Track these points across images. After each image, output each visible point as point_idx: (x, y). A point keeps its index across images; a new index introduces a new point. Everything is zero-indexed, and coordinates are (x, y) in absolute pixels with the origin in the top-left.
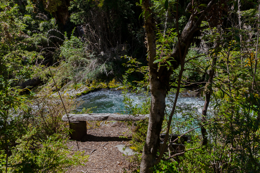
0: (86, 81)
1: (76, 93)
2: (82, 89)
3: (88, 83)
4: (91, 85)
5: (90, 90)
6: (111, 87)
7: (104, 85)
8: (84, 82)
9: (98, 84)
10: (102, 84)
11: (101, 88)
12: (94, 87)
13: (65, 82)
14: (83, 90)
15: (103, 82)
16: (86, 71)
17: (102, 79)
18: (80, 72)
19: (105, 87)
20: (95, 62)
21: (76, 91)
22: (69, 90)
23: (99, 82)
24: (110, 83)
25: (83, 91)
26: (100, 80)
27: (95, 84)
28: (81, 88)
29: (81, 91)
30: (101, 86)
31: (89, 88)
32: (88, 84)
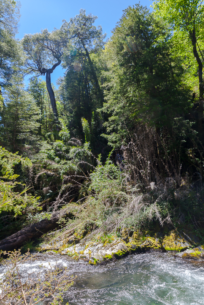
0: (123, 231)
1: (104, 252)
2: (114, 247)
3: (126, 235)
4: (130, 239)
5: (128, 249)
6: (167, 248)
7: (154, 241)
8: (119, 232)
9: (143, 239)
10: (150, 239)
11: (149, 247)
12: (135, 243)
13: (89, 229)
14: (117, 248)
15: (152, 235)
16: (123, 214)
17: (150, 230)
18: (115, 215)
19: (156, 246)
20: (139, 200)
21: (103, 248)
22: (94, 243)
23: (146, 236)
24: (165, 241)
25: (117, 250)
26: (146, 232)
27: (137, 239)
28: (114, 245)
29: (112, 250)
30: (148, 245)
31: (127, 245)
32: (126, 237)
